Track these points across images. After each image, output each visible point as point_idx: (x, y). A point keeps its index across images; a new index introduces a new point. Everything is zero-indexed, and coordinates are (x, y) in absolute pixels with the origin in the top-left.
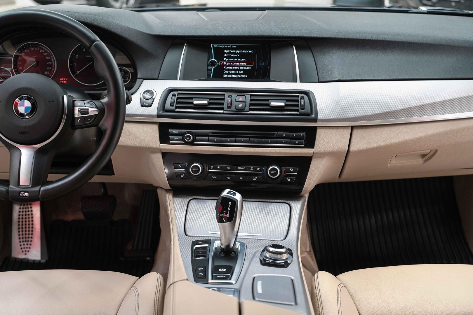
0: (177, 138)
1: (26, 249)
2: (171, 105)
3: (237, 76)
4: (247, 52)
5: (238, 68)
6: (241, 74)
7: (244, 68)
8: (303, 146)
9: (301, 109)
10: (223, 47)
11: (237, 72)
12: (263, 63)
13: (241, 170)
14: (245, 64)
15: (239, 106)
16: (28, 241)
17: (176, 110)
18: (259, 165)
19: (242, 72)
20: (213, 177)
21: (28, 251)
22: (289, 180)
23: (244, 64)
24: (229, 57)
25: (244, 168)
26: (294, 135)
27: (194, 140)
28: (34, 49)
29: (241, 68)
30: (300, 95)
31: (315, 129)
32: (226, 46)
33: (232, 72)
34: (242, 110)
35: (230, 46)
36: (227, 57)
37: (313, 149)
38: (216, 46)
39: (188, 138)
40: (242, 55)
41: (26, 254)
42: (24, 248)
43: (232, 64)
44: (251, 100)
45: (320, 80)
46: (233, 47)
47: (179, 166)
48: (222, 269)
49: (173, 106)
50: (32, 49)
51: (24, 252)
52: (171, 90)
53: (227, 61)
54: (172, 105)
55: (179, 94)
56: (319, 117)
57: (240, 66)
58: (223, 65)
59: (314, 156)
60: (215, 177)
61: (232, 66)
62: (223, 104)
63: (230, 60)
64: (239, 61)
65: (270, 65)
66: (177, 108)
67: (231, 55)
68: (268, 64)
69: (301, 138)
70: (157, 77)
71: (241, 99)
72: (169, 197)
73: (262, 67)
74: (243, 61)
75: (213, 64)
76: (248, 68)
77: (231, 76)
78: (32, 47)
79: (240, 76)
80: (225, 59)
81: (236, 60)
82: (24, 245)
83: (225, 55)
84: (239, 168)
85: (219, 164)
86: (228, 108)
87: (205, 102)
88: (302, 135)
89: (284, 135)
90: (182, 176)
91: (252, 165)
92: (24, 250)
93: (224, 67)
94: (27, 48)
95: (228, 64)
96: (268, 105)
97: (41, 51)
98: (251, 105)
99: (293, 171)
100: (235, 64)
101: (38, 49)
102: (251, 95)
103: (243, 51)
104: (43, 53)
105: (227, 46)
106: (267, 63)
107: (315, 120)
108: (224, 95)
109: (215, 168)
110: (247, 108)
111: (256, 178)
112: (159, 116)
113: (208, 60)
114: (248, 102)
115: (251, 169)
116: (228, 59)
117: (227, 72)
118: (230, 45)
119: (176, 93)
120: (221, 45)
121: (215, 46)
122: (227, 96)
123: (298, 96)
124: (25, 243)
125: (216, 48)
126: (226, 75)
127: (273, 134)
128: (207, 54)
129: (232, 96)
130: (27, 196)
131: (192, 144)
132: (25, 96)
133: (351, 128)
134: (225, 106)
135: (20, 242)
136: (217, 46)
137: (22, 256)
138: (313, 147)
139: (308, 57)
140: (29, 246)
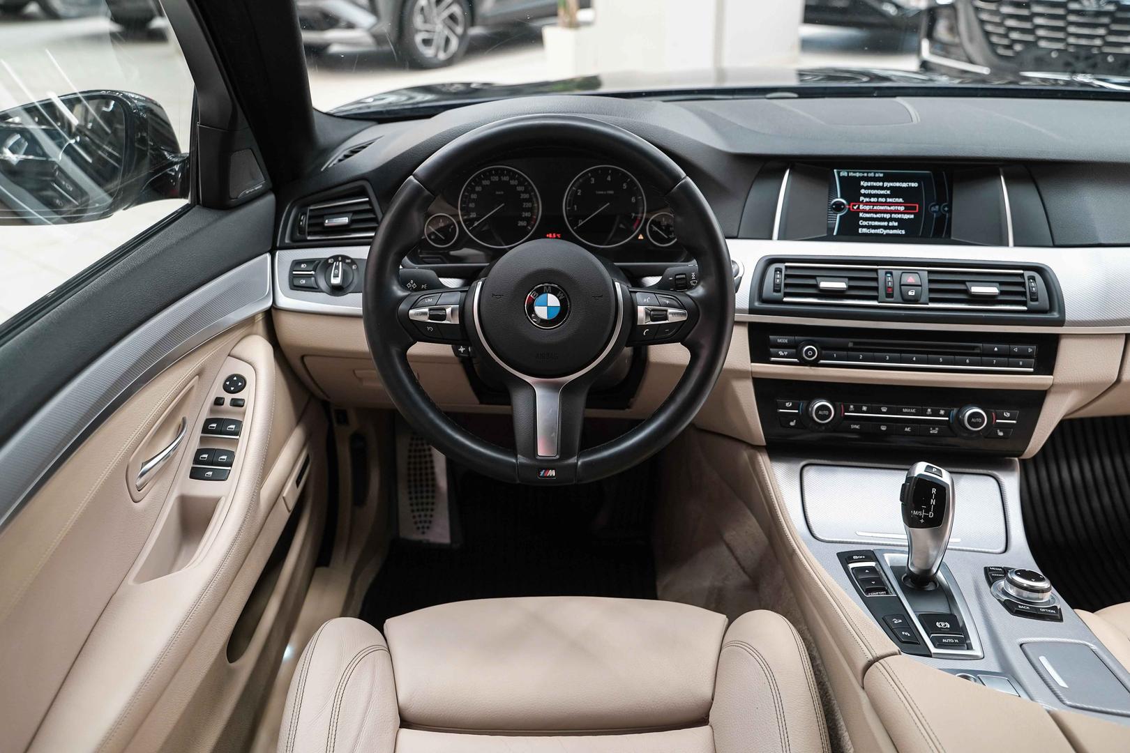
0: (786, 353)
1: (423, 524)
2: (775, 291)
3: (885, 232)
4: (905, 185)
5: (888, 216)
6: (893, 228)
7: (899, 216)
8: (1032, 370)
9: (1032, 300)
10: (858, 175)
11: (886, 224)
12: (937, 207)
13: (909, 414)
14: (902, 208)
15: (910, 293)
16: (427, 510)
17: (786, 299)
18: (943, 406)
19: (896, 224)
20: (853, 426)
21: (428, 528)
22: (1001, 434)
23: (899, 208)
24: (870, 196)
25: (914, 411)
26: (1016, 350)
27: (820, 357)
28: (500, 179)
29: (893, 216)
30: (1027, 274)
31: (1056, 338)
32: (863, 173)
33: (877, 223)
34: (915, 300)
35: (872, 175)
36: (865, 196)
37: (1051, 377)
38: (844, 174)
39: (810, 353)
40: (895, 192)
41: (423, 533)
42: (421, 522)
43: (875, 208)
44: (930, 281)
45: (1056, 243)
46: (877, 175)
47: (787, 404)
48: (943, 624)
49: (779, 291)
50: (496, 178)
51: (421, 530)
52: (772, 261)
53: (866, 202)
54: (777, 289)
55: (786, 267)
56: (1069, 316)
57: (891, 212)
58: (859, 211)
59: (1052, 390)
60: (857, 427)
61: (876, 212)
62: (876, 289)
63: (872, 200)
64: (889, 203)
65: (950, 211)
66: (787, 295)
67: (873, 192)
68: (946, 209)
69: (1029, 356)
70: (735, 234)
71: (911, 279)
72: (763, 460)
73: (935, 215)
74: (897, 203)
75: (838, 207)
76: (906, 217)
77: (873, 231)
78: (496, 175)
79: (891, 232)
80: (862, 198)
81: (883, 200)
82: (420, 516)
83: (863, 191)
84: (905, 410)
85: (865, 403)
86: (887, 297)
87: (841, 285)
88: (1030, 350)
89: (996, 349)
90: (792, 424)
91: (930, 406)
92: (420, 525)
93: (861, 215)
94: (487, 178)
95: (867, 208)
96: (966, 292)
97: (512, 182)
98: (931, 291)
99: (1007, 418)
100: (882, 208)
101: (506, 178)
102: (929, 272)
103: (898, 184)
104: (515, 186)
105: (866, 175)
106: (944, 207)
107: (1061, 322)
108: (876, 270)
109: (858, 410)
110: (925, 297)
111: (937, 429)
112: (752, 311)
113: (830, 200)
114: (926, 286)
115: (928, 413)
116: (868, 200)
117: (865, 223)
118: (871, 172)
119: (782, 266)
120: (854, 172)
121: (842, 174)
122: (881, 274)
123: (1022, 275)
124: (422, 513)
125: (844, 177)
126: (865, 230)
127: (974, 348)
128: (827, 190)
129: (891, 273)
130: (552, 476)
131: (815, 364)
132: (547, 286)
133: (1124, 337)
134: (882, 292)
135: (413, 511)
136: (846, 174)
137: (417, 537)
138: (1051, 373)
139: (1030, 197)
140: (428, 519)
